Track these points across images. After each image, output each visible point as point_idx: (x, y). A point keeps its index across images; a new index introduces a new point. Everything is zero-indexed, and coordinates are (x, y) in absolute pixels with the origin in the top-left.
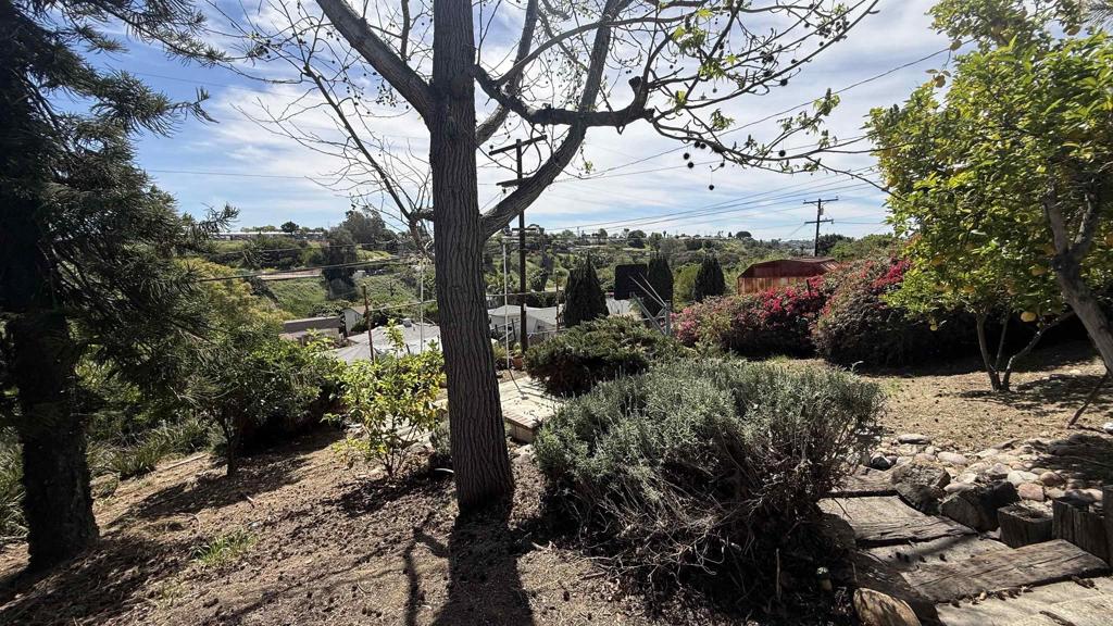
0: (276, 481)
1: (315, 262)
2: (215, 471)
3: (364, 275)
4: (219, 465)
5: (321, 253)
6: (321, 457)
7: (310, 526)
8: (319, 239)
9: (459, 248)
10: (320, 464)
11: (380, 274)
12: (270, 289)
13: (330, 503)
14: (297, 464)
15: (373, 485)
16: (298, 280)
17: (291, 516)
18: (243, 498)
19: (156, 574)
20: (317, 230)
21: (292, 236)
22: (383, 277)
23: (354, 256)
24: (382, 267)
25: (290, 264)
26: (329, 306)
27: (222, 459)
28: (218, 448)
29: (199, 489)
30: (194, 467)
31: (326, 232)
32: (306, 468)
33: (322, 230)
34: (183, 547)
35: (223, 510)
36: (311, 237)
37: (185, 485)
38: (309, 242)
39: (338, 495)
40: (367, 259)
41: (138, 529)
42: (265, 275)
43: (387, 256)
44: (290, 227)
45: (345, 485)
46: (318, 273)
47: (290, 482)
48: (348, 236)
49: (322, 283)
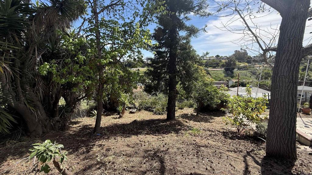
0: (206, 121)
1: (223, 66)
2: (194, 113)
3: (237, 70)
4: (195, 112)
5: (225, 63)
6: (218, 119)
7: (214, 135)
8: (225, 59)
9: (287, 61)
10: (217, 121)
11: (243, 70)
12: (210, 73)
13: (219, 132)
14: (212, 119)
15: (232, 133)
16: (217, 71)
17: (209, 131)
18: (199, 121)
19: (183, 130)
20: (225, 57)
21: (218, 59)
22: (244, 71)
23: (235, 64)
24: (244, 68)
25: (216, 66)
26: (225, 79)
27: (195, 111)
28: (195, 108)
29: (191, 116)
30: (190, 111)
31: (227, 57)
32: (214, 120)
33: (226, 57)
34: (188, 127)
35: (195, 122)
36: (223, 59)
37: (188, 114)
38: (222, 60)
39: (222, 131)
40: (239, 65)
41: (181, 119)
42: (210, 69)
43: (247, 64)
44: (218, 56)
45: (224, 129)
46: (223, 69)
47: (209, 122)
48: (234, 58)
49: (224, 72)
